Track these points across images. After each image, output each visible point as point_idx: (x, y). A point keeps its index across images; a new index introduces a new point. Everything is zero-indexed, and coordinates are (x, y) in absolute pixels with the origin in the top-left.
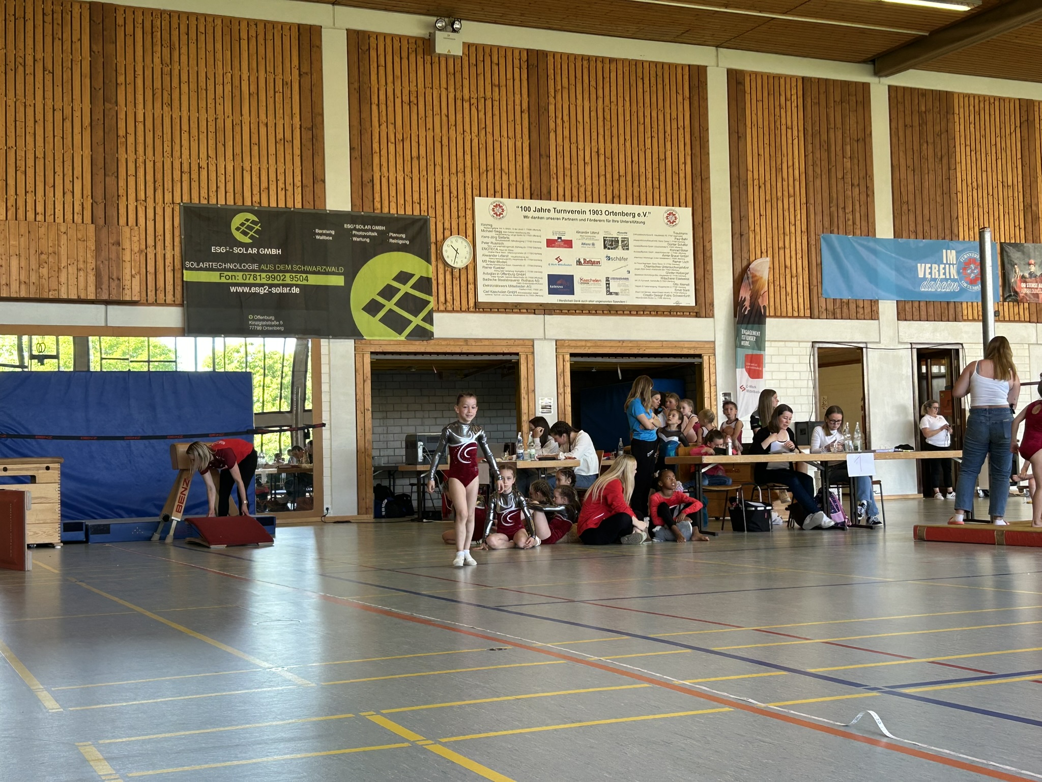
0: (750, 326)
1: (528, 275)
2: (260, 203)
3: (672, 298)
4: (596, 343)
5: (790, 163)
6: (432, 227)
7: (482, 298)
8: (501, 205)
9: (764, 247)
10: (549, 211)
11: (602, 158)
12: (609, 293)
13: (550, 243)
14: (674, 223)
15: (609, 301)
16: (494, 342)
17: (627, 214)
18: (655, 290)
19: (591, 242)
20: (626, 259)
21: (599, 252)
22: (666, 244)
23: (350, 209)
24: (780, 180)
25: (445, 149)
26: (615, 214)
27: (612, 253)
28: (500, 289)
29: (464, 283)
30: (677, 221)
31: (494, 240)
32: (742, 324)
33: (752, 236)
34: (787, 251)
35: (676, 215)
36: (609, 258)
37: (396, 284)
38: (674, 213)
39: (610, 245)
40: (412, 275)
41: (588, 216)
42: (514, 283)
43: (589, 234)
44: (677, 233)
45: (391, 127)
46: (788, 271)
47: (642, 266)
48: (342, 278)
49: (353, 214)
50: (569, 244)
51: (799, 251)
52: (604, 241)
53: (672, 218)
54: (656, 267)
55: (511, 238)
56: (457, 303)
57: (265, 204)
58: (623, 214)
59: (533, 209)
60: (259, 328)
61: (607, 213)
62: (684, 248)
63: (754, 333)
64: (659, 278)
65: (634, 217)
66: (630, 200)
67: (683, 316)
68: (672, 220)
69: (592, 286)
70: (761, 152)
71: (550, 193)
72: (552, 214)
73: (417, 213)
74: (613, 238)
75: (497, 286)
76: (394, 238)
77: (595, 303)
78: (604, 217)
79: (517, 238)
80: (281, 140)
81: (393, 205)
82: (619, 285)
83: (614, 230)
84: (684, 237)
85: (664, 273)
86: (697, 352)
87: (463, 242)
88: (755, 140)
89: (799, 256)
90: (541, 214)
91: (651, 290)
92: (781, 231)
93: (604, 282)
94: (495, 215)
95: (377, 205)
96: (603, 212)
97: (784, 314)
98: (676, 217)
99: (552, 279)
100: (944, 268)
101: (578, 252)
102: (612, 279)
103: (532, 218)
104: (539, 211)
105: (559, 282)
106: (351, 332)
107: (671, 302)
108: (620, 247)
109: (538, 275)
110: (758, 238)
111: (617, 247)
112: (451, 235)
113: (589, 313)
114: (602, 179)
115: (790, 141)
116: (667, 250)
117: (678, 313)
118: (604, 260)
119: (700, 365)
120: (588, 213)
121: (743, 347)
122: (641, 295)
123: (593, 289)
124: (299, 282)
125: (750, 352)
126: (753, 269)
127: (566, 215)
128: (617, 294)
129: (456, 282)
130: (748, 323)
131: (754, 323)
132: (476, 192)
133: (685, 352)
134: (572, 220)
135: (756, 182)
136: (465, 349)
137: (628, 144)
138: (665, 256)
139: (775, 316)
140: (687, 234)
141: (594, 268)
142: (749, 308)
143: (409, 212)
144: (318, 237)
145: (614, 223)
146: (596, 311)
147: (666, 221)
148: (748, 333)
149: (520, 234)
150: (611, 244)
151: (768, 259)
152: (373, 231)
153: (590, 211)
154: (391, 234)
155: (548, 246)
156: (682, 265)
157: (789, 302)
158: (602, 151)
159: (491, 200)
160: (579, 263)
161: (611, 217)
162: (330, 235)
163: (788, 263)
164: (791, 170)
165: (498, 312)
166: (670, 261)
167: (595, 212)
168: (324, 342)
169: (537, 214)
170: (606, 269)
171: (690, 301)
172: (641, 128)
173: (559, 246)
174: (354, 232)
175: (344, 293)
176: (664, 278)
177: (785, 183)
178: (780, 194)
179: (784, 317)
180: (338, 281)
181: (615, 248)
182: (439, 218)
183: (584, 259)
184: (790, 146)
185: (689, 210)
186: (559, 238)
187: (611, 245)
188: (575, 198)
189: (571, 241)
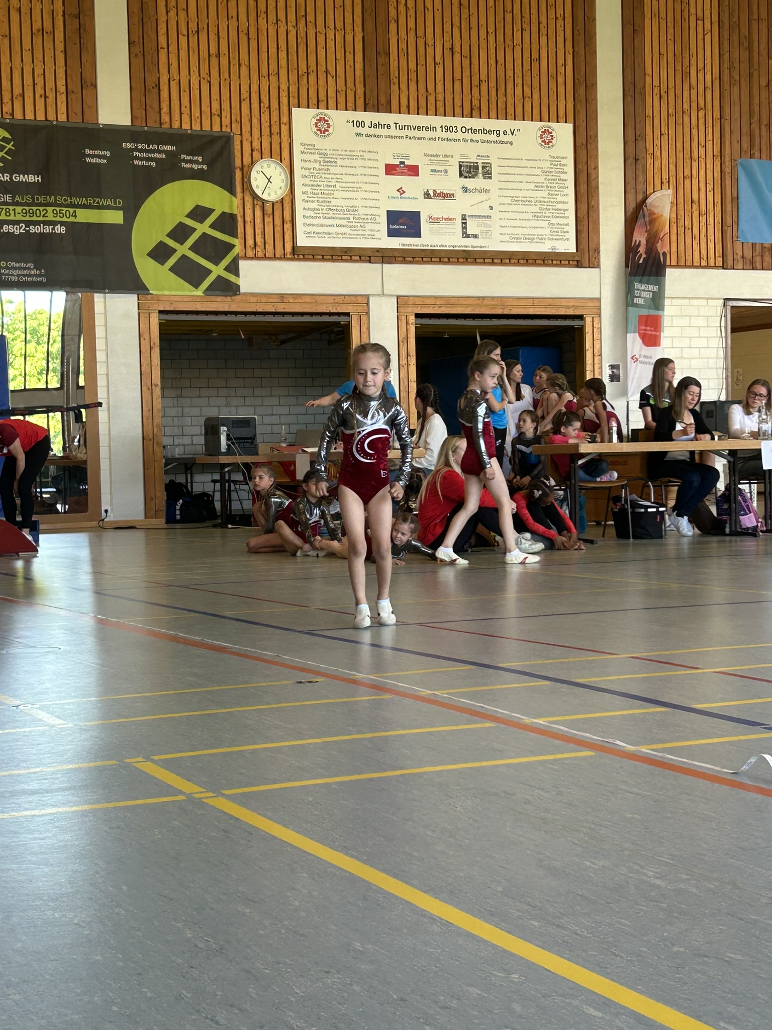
0: (645, 278)
1: (362, 211)
2: (12, 114)
3: (547, 241)
4: (448, 300)
5: (701, 65)
6: (237, 147)
7: (302, 241)
8: (326, 118)
9: (665, 176)
10: (389, 127)
11: (457, 57)
12: (466, 235)
13: (390, 169)
14: (551, 144)
15: (467, 247)
16: (319, 299)
17: (490, 132)
18: (525, 231)
19: (442, 168)
20: (487, 191)
21: (452, 182)
22: (538, 172)
23: (130, 124)
24: (686, 87)
25: (253, 44)
26: (475, 131)
27: (470, 183)
28: (326, 229)
29: (278, 221)
30: (554, 141)
31: (317, 166)
32: (635, 276)
33: (650, 161)
34: (695, 182)
35: (554, 134)
36: (465, 190)
37: (190, 222)
38: (550, 130)
39: (467, 173)
40: (211, 211)
41: (439, 133)
42: (344, 222)
43: (441, 158)
44: (554, 157)
45: (182, 14)
46: (695, 207)
47: (508, 200)
48: (121, 213)
49: (135, 129)
50: (414, 171)
51: (710, 181)
52: (460, 166)
53: (547, 137)
54: (526, 202)
55: (339, 162)
56: (270, 247)
57: (18, 115)
58: (484, 131)
59: (368, 124)
60: (13, 278)
61: (464, 130)
62: (563, 176)
63: (651, 287)
64: (530, 216)
65: (499, 135)
66: (493, 113)
67: (560, 265)
68: (547, 139)
69: (443, 226)
70: (663, 51)
71: (389, 102)
72: (393, 132)
73: (216, 128)
74: (470, 162)
75: (322, 225)
76: (187, 162)
77: (448, 248)
78: (459, 135)
79: (347, 162)
80: (39, 30)
81: (186, 118)
82: (479, 226)
83: (472, 153)
84: (563, 162)
85: (536, 209)
86: (578, 312)
87: (278, 167)
88: (655, 34)
89: (710, 187)
90: (378, 131)
91: (520, 231)
92: (687, 156)
93: (459, 222)
94: (319, 132)
95: (165, 118)
96: (459, 129)
97: (689, 263)
98: (552, 136)
99: (393, 217)
101: (426, 181)
102: (469, 216)
103: (368, 136)
104: (375, 126)
105: (400, 221)
106: (134, 285)
107: (545, 247)
108: (481, 175)
109: (374, 211)
110: (657, 163)
111: (476, 175)
112: (262, 158)
113: (441, 262)
114: (457, 85)
115: (700, 36)
116: (541, 179)
117: (554, 262)
118: (459, 193)
119: (581, 330)
120: (439, 129)
121: (636, 305)
122: (507, 238)
123: (444, 230)
124: (65, 219)
125: (645, 312)
126: (650, 204)
127: (411, 133)
128: (475, 236)
129: (268, 220)
130: (643, 275)
131: (650, 275)
132: (294, 101)
133: (562, 312)
134: (419, 138)
135: (656, 90)
136: (281, 308)
137: (492, 38)
138: (538, 187)
139: (678, 266)
140: (566, 158)
141: (447, 202)
142: (644, 256)
143: (207, 127)
144: (88, 160)
145: (473, 143)
146: (449, 259)
147: (540, 141)
148: (643, 288)
149: (351, 157)
150: (468, 170)
151: (670, 192)
152: (160, 152)
153: (442, 127)
154: (183, 156)
155: (386, 174)
156: (559, 198)
157: (696, 247)
158: (457, 48)
159: (313, 112)
160: (427, 195)
161: (469, 136)
162: (104, 157)
163: (695, 197)
164: (701, 74)
165: (323, 259)
166: (545, 194)
167: (448, 129)
168: (98, 298)
169: (372, 131)
170: (462, 205)
171: (569, 246)
172: (509, 17)
173: (402, 174)
174: (135, 153)
175: (124, 233)
176: (536, 216)
177: (694, 92)
178: (686, 106)
179: (689, 267)
180: (115, 217)
181: (474, 178)
182: (246, 135)
183: (434, 191)
184: (700, 42)
185: (570, 126)
186: (402, 163)
187: (469, 172)
188: (422, 110)
189: (417, 166)
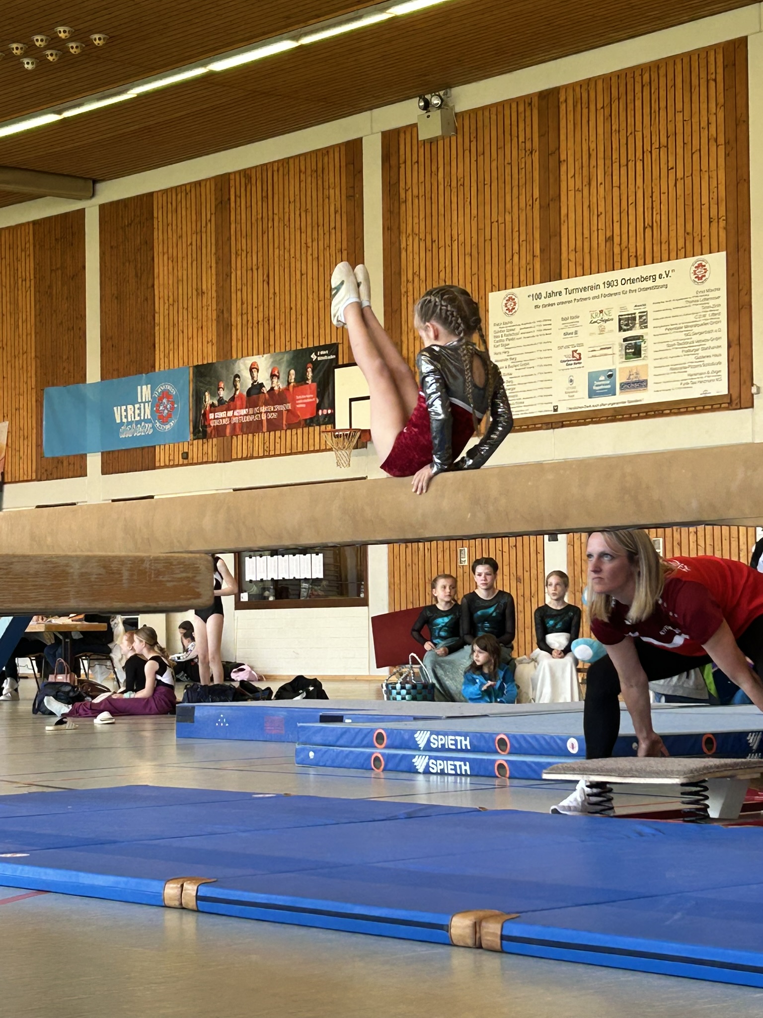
100: (139, 409)
